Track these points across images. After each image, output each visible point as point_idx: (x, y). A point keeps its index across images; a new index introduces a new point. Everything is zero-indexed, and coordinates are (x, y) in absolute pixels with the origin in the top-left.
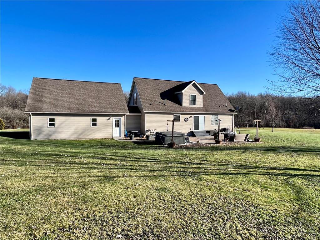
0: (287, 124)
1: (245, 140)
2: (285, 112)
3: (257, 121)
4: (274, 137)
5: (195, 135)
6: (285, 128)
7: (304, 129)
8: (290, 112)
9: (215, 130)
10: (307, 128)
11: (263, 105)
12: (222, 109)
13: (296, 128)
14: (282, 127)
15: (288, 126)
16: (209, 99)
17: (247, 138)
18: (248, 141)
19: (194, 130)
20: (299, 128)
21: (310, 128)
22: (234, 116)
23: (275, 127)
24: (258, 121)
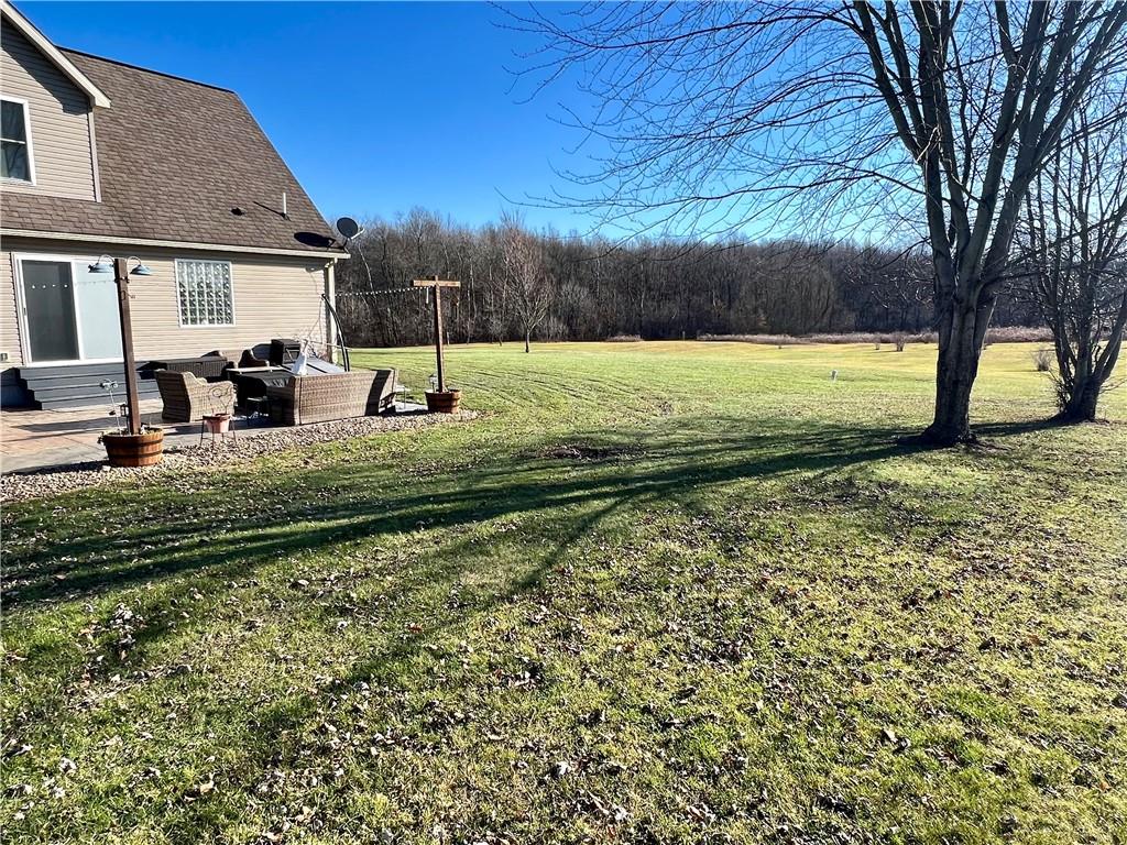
0: (571, 329)
1: (371, 409)
2: (564, 287)
3: (432, 283)
4: (530, 376)
5: (37, 397)
6: (564, 341)
7: (616, 341)
8: (577, 288)
9: (215, 353)
10: (623, 338)
11: (495, 262)
12: (251, 229)
13: (595, 341)
14: (555, 338)
15: (574, 336)
16: (161, 160)
17: (384, 394)
18: (391, 412)
19: (30, 364)
20: (604, 340)
21: (632, 338)
22: (331, 271)
23: (534, 338)
24: (442, 283)
